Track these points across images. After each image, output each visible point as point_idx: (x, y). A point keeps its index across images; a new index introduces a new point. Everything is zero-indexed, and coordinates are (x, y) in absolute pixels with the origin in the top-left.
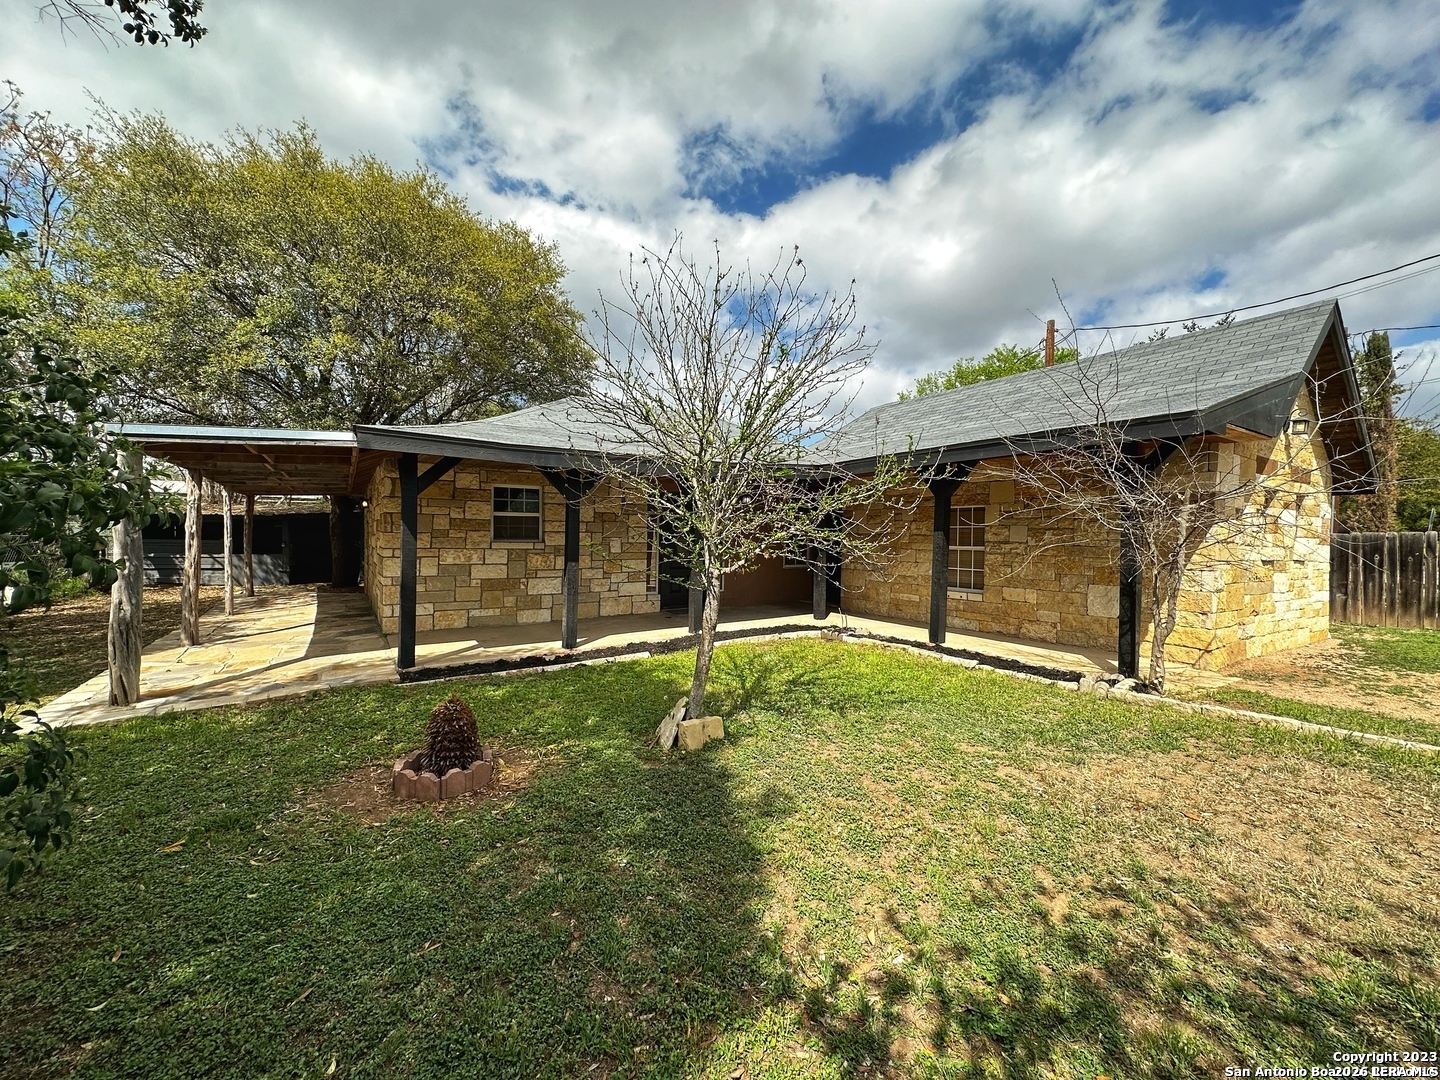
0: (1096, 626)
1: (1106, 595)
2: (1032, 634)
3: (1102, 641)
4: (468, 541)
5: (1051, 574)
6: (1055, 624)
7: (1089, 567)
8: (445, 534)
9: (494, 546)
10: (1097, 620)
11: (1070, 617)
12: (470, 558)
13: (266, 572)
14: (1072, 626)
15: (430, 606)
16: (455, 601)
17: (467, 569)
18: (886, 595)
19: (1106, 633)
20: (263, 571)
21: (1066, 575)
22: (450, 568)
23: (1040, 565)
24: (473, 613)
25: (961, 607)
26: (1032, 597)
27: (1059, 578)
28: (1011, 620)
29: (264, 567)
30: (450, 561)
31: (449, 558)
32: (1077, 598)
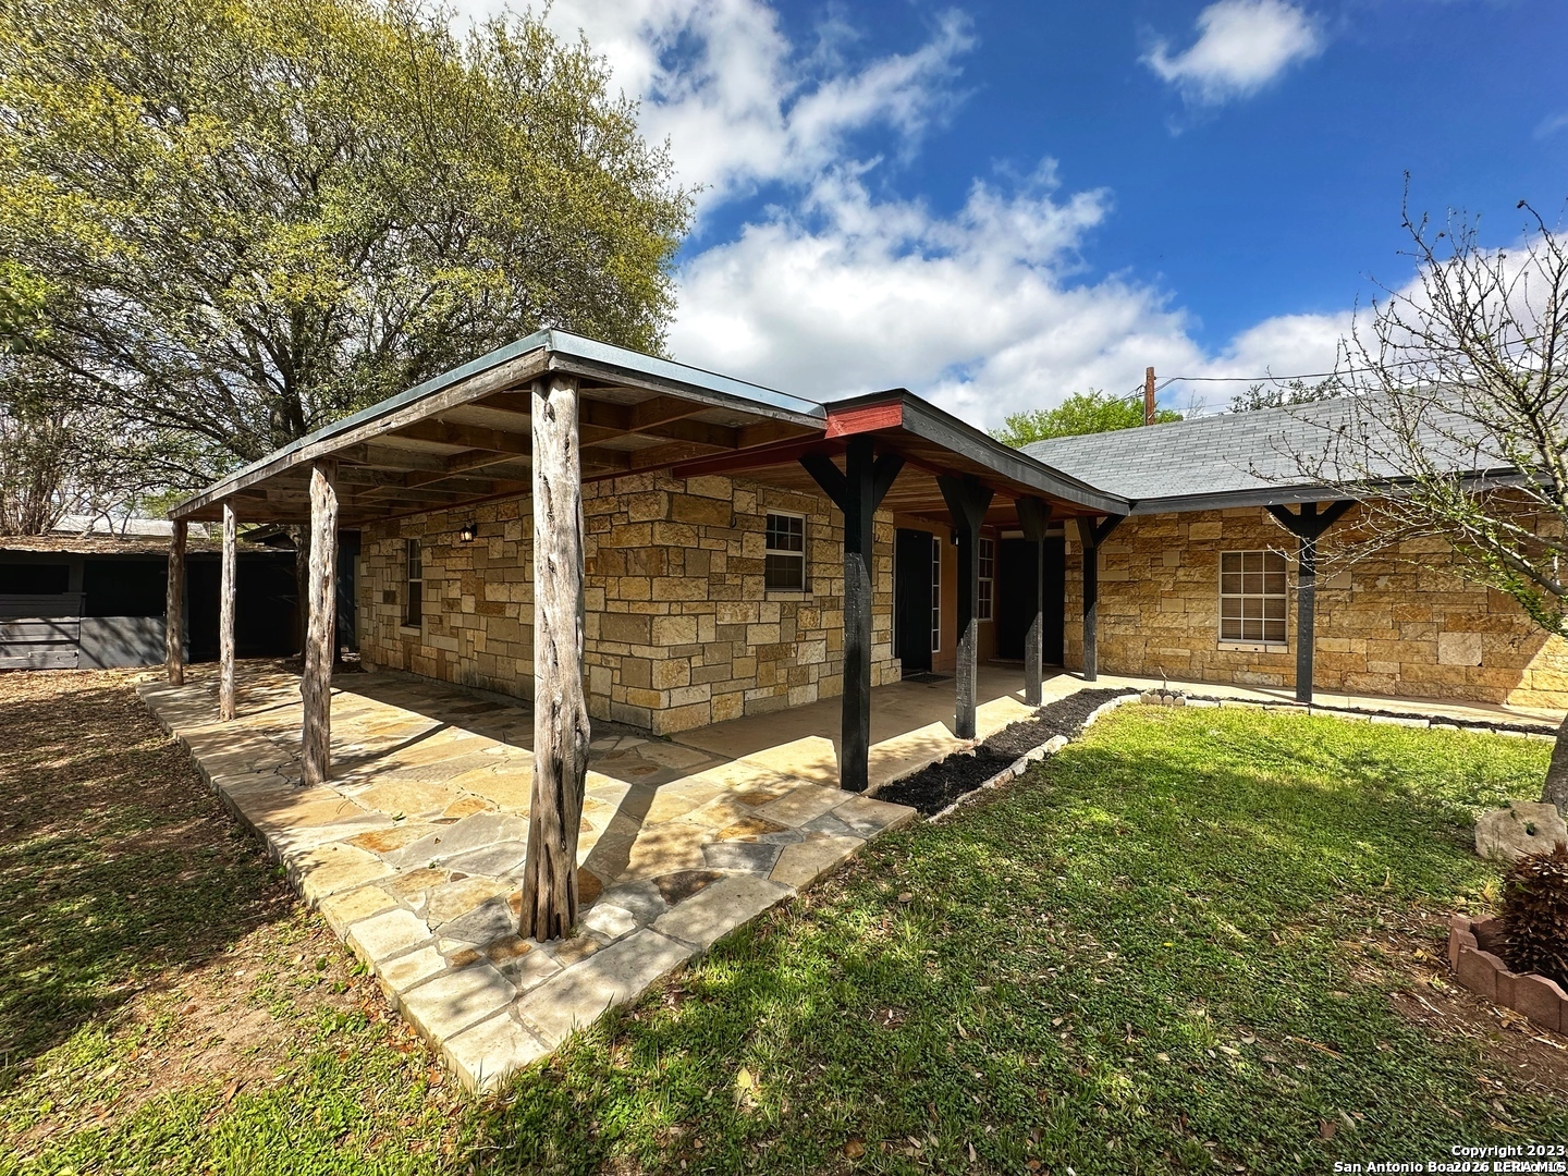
0: (1452, 676)
1: (1464, 642)
2: (1362, 687)
3: (1459, 691)
4: (745, 589)
5: (1387, 622)
6: (1394, 675)
7: (1440, 614)
8: (721, 579)
9: (771, 597)
10: (1452, 669)
11: (1415, 666)
12: (746, 616)
13: (151, 644)
14: (1417, 677)
15: (707, 688)
16: (732, 679)
17: (742, 629)
18: (1137, 649)
19: (1464, 682)
20: (144, 642)
21: (1408, 623)
22: (727, 630)
23: (1371, 613)
24: (751, 695)
25: (1256, 660)
26: (1360, 647)
27: (1397, 626)
28: (1331, 673)
29: (148, 637)
30: (727, 620)
31: (727, 616)
32: (1425, 647)
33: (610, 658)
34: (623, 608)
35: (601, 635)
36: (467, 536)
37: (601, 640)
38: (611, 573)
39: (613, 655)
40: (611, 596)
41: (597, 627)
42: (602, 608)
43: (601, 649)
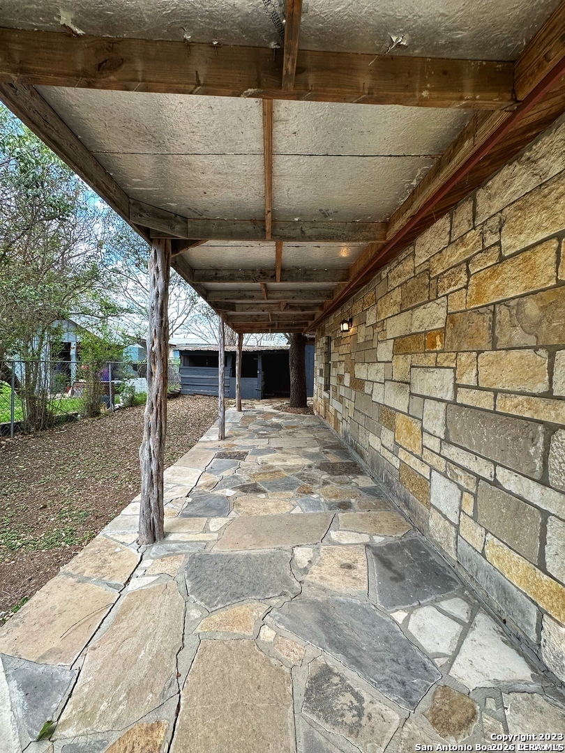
33: (458, 472)
34: (486, 401)
35: (446, 432)
36: (345, 326)
37: (446, 441)
38: (465, 347)
39: (464, 469)
40: (464, 381)
41: (441, 421)
42: (449, 396)
43: (445, 452)
